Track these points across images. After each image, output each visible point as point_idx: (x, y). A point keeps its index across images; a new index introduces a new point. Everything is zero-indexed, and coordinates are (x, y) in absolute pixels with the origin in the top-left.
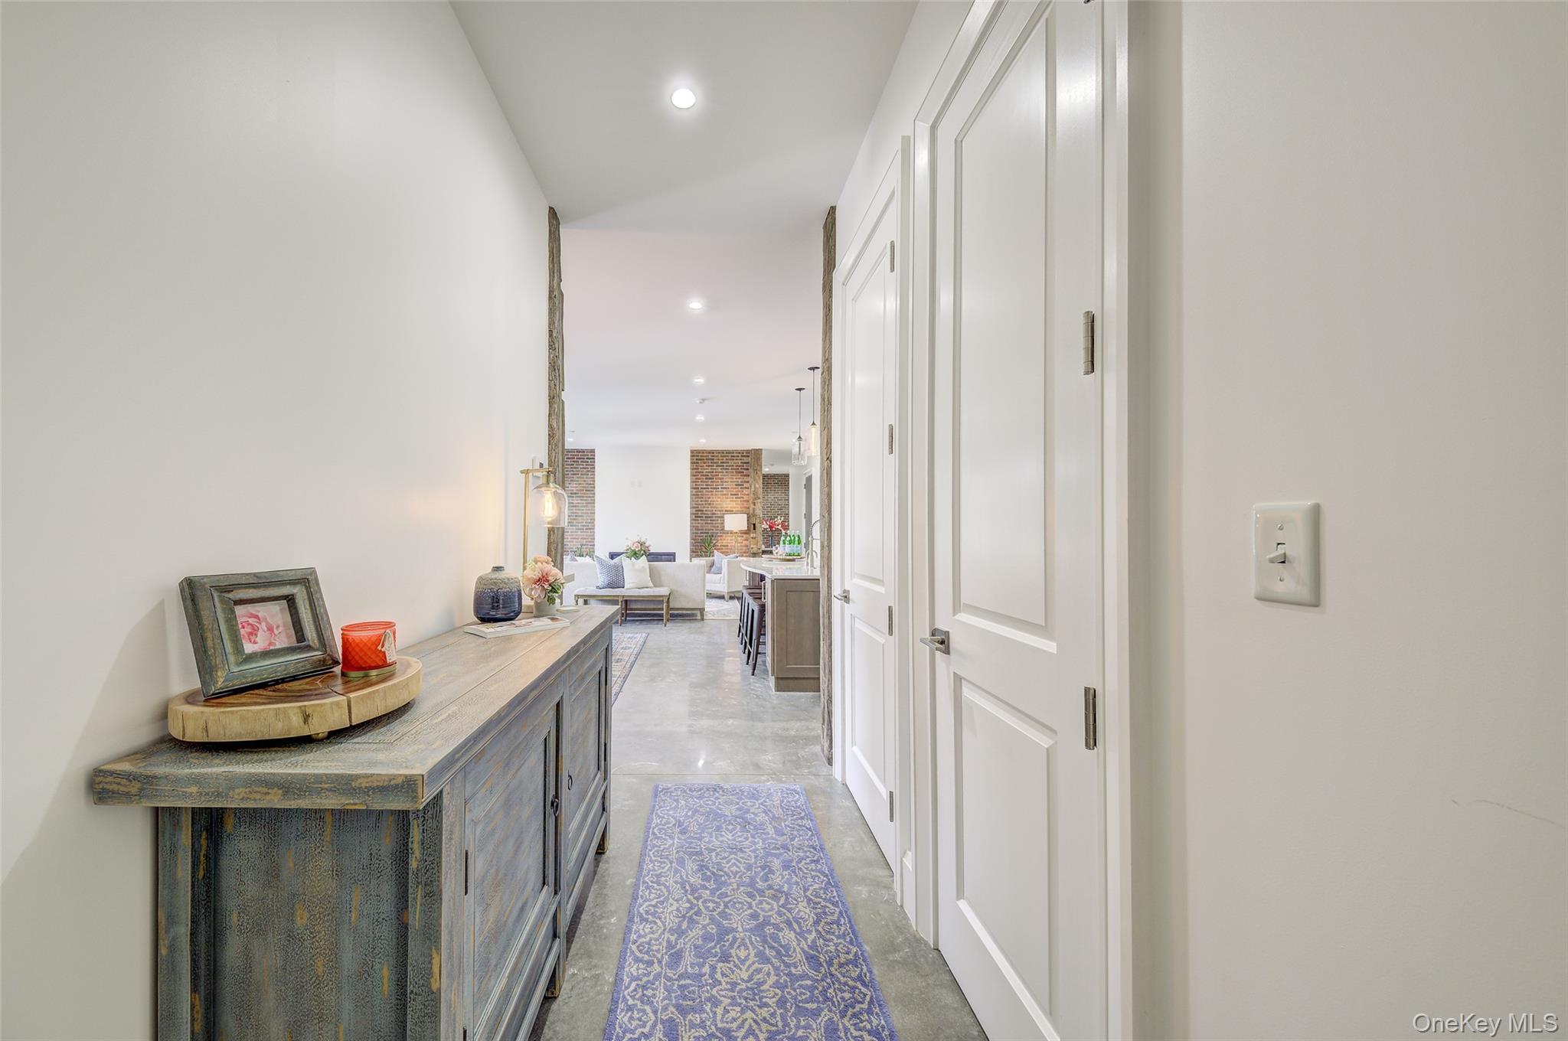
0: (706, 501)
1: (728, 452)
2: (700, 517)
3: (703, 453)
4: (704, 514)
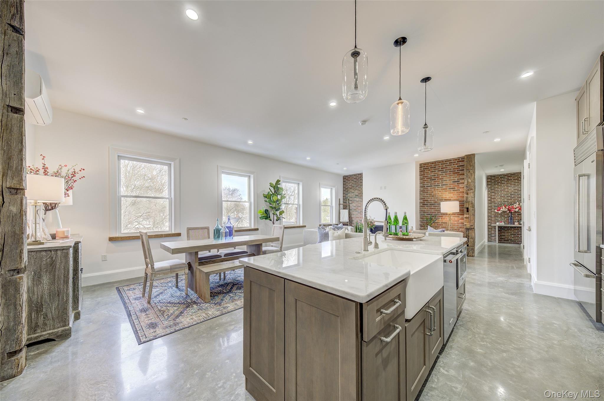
0: (430, 194)
2: (426, 204)
3: (428, 164)
4: (429, 202)
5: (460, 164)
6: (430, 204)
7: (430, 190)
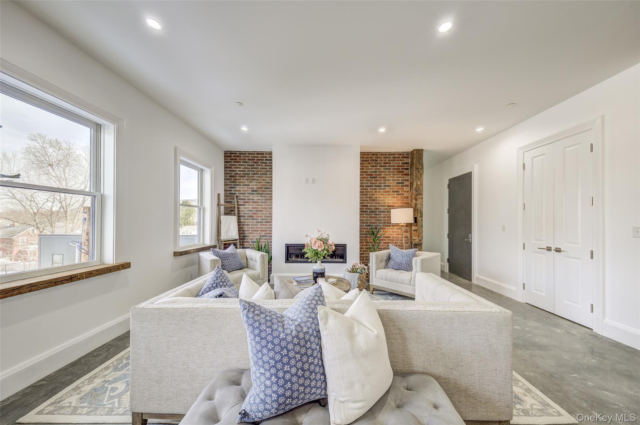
0: (370, 198)
1: (390, 154)
2: (365, 212)
3: (368, 155)
4: (369, 209)
5: (404, 161)
6: (370, 212)
7: (370, 192)
